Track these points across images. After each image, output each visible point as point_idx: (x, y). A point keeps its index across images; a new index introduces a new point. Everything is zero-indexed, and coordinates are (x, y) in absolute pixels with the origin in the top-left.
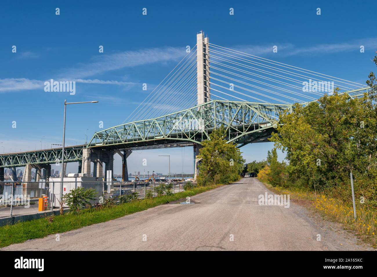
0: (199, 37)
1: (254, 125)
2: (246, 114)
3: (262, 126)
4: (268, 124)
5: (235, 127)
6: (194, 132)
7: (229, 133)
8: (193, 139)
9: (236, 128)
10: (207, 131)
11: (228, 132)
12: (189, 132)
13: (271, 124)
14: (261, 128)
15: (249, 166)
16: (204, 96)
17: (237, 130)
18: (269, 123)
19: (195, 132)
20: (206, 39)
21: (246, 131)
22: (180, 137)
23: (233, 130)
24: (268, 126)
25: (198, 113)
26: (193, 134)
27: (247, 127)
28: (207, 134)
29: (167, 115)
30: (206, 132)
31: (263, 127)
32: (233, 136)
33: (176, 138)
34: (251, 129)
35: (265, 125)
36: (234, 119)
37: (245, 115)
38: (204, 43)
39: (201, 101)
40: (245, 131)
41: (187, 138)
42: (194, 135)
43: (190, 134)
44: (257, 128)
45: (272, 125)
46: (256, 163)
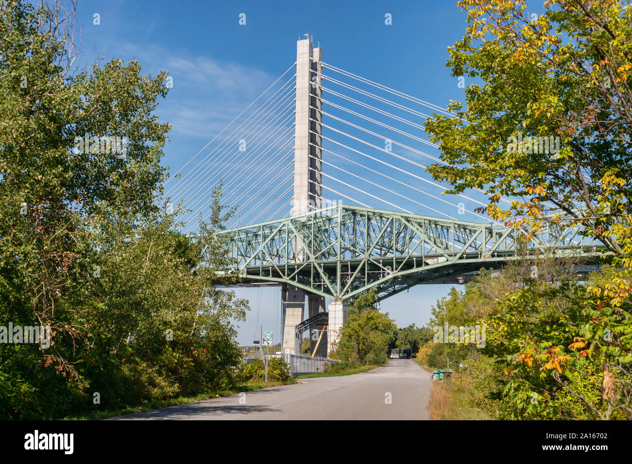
0: (303, 46)
1: (415, 259)
2: (399, 234)
3: (429, 261)
4: (439, 258)
5: (378, 261)
6: (296, 266)
7: (366, 272)
8: (293, 279)
9: (380, 263)
10: (322, 265)
11: (363, 269)
12: (285, 266)
13: (446, 259)
14: (427, 264)
15: (401, 336)
16: (308, 178)
17: (381, 265)
18: (442, 256)
19: (298, 265)
20: (316, 51)
21: (399, 269)
22: (268, 275)
23: (373, 266)
24: (439, 262)
25: (304, 226)
26: (294, 270)
27: (401, 263)
28: (322, 270)
29: (242, 228)
30: (320, 267)
31: (430, 264)
32: (373, 277)
33: (259, 275)
34: (409, 265)
35: (435, 260)
36: (377, 244)
37: (398, 236)
38: (311, 61)
39: (301, 190)
40: (396, 269)
41: (282, 277)
42: (296, 271)
43: (288, 269)
44: (419, 264)
45: (447, 261)
46: (415, 328)
